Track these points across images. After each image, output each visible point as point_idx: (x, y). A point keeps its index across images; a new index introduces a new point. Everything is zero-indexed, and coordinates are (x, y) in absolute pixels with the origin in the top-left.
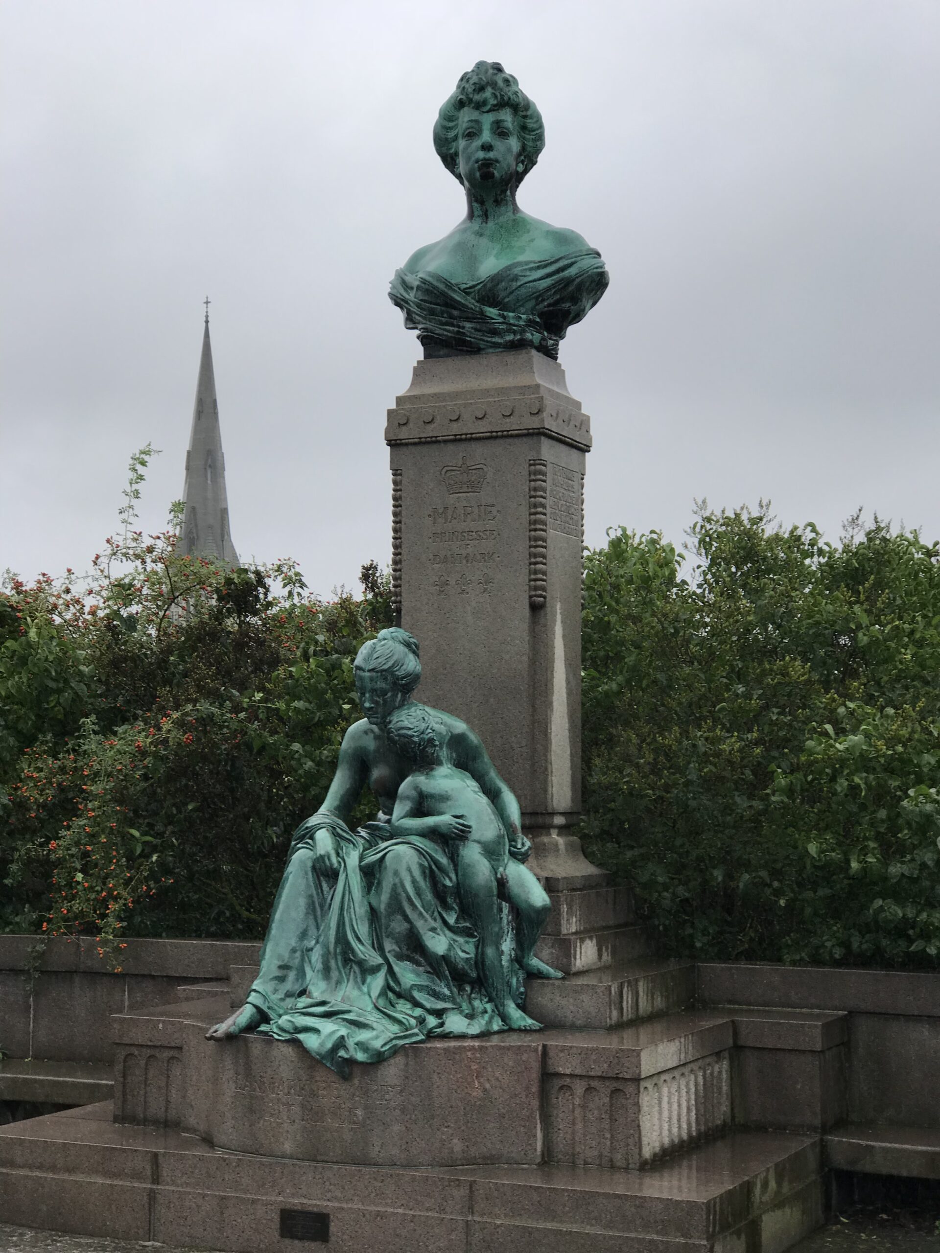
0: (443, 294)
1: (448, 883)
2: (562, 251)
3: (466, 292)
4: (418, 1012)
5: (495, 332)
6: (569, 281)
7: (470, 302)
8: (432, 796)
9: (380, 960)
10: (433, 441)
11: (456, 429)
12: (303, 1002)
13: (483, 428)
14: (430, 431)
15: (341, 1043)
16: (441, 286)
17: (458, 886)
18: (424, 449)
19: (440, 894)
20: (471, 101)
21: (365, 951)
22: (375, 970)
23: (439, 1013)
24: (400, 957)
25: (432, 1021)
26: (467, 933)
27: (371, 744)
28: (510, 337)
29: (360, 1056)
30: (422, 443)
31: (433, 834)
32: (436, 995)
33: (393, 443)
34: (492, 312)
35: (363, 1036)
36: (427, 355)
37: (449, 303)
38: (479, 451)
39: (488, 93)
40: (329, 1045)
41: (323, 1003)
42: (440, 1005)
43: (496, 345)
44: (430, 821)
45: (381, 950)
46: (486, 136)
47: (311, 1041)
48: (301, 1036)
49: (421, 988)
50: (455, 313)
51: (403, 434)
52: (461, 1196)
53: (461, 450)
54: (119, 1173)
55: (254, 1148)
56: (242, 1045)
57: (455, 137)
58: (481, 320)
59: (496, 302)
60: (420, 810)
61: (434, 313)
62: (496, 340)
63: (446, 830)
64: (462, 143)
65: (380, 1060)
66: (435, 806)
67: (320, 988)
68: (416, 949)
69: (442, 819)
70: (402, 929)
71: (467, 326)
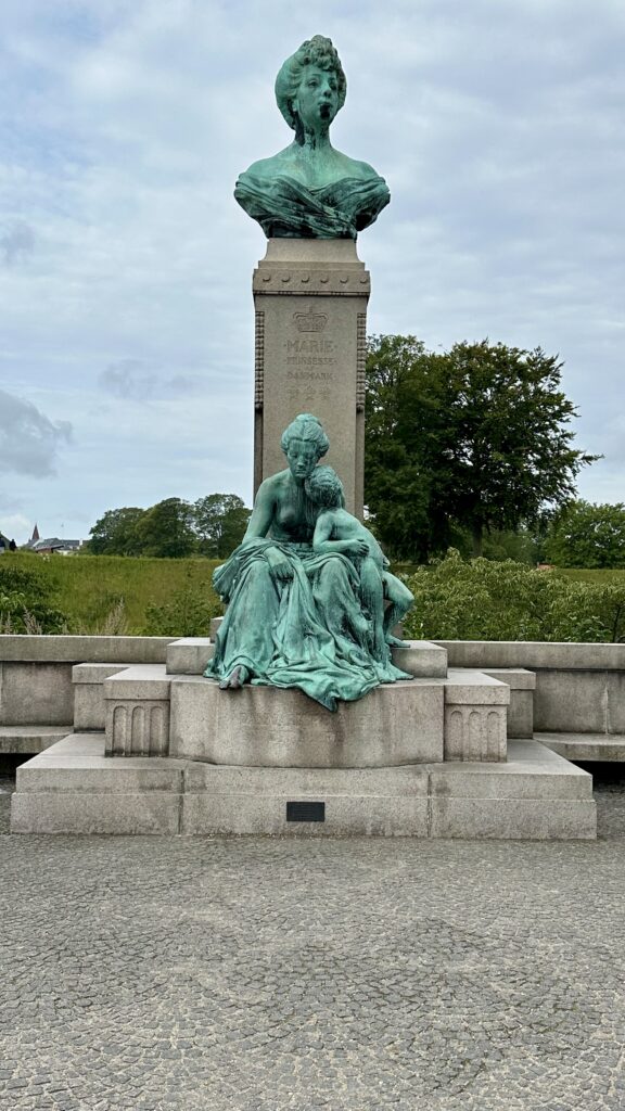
0: (296, 193)
1: (358, 584)
2: (368, 177)
3: (312, 193)
5: (330, 225)
7: (315, 201)
8: (340, 526)
9: (329, 635)
10: (289, 295)
11: (307, 288)
13: (326, 288)
14: (286, 287)
15: (330, 688)
16: (295, 188)
17: (362, 587)
18: (281, 300)
19: (354, 591)
20: (312, 60)
21: (319, 628)
22: (327, 641)
28: (340, 229)
29: (347, 696)
30: (281, 295)
31: (346, 552)
32: (361, 657)
33: (257, 294)
34: (330, 210)
35: (344, 682)
37: (299, 201)
38: (325, 307)
40: (323, 690)
41: (302, 663)
42: (365, 663)
43: (329, 234)
44: (344, 543)
45: (326, 627)
46: (325, 87)
47: (311, 689)
48: (300, 684)
49: (353, 652)
50: (302, 207)
51: (267, 287)
52: (422, 783)
53: (307, 304)
54: (152, 788)
55: (262, 764)
56: (245, 692)
57: (298, 85)
58: (321, 215)
59: (333, 204)
60: (331, 538)
61: (286, 205)
62: (331, 230)
63: (355, 549)
64: (303, 89)
65: (360, 697)
66: (345, 534)
67: (291, 653)
68: (348, 628)
69: (350, 541)
70: (339, 614)
71: (311, 218)
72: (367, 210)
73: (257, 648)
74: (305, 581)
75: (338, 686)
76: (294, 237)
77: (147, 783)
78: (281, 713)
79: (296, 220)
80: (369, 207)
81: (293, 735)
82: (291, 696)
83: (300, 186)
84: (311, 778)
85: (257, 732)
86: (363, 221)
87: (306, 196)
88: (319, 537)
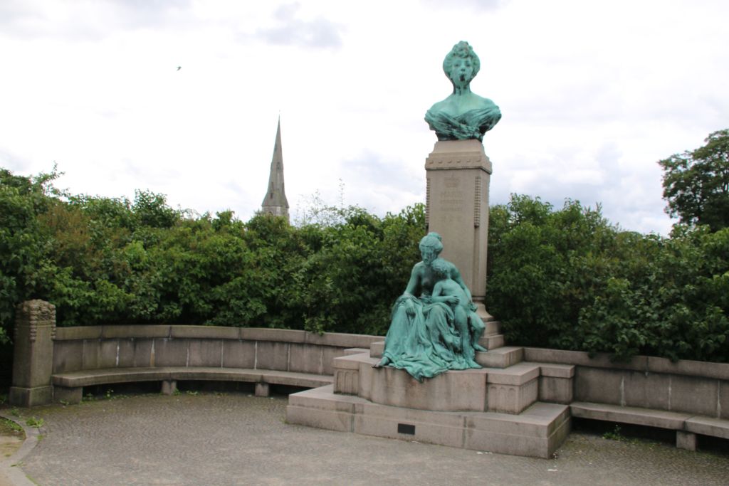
0: (446, 119)
1: (452, 319)
2: (487, 106)
3: (455, 119)
5: (464, 133)
6: (489, 117)
8: (445, 289)
9: (430, 344)
10: (442, 169)
11: (451, 165)
12: (404, 356)
13: (459, 166)
14: (441, 166)
15: (421, 370)
16: (446, 117)
17: (454, 320)
18: (438, 172)
19: (449, 323)
20: (458, 54)
21: (425, 340)
22: (428, 347)
23: (449, 362)
24: (436, 343)
25: (448, 364)
26: (458, 335)
27: (423, 271)
28: (469, 135)
29: (427, 375)
30: (438, 170)
31: (448, 303)
32: (448, 356)
33: (428, 170)
34: (463, 126)
35: (428, 368)
36: (439, 140)
37: (448, 123)
38: (459, 174)
39: (464, 52)
40: (416, 371)
41: (412, 357)
42: (449, 359)
43: (464, 137)
44: (446, 298)
45: (430, 339)
46: (463, 66)
47: (410, 370)
48: (406, 368)
49: (443, 353)
50: (450, 126)
51: (431, 166)
52: (461, 421)
53: (451, 173)
54: (341, 410)
55: (388, 404)
56: (383, 370)
57: (451, 66)
58: (459, 129)
60: (442, 294)
61: (442, 125)
62: (465, 135)
63: (451, 301)
64: (453, 68)
65: (434, 376)
66: (447, 292)
67: (409, 353)
68: (442, 340)
69: (450, 297)
70: (437, 334)
71: (455, 131)
72: (487, 123)
73: (396, 348)
74: (422, 317)
75: (424, 370)
76: (447, 140)
77: (339, 407)
78: (398, 380)
79: (447, 132)
80: (488, 122)
81: (403, 392)
82: (402, 372)
83: (449, 116)
84: (410, 413)
85: (387, 389)
86: (483, 129)
87: (451, 120)
88: (435, 294)
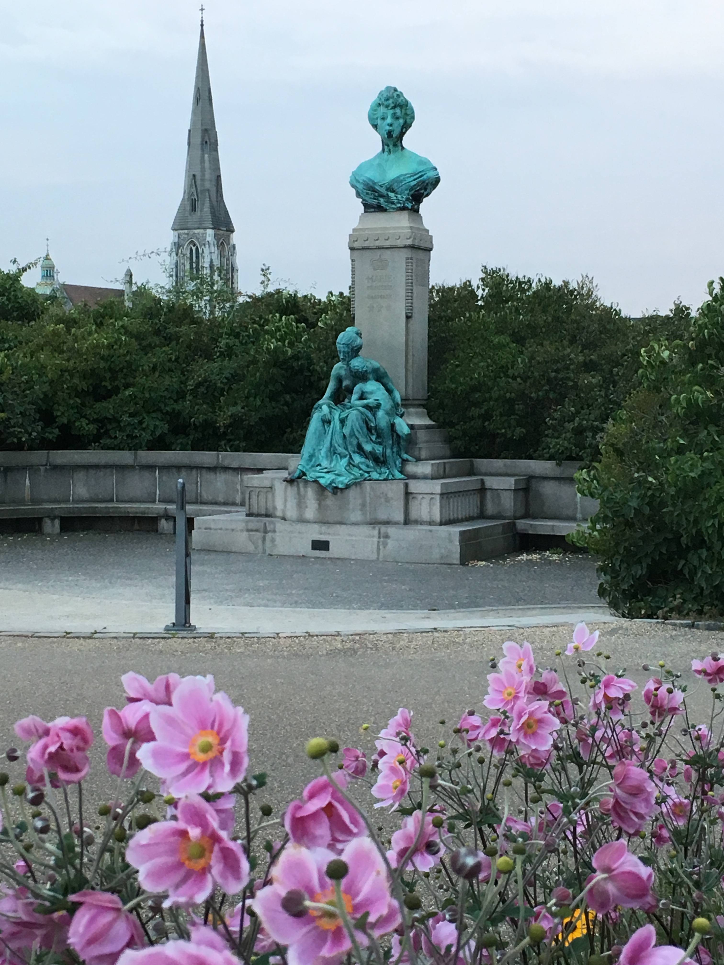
0: (371, 187)
1: (372, 425)
4: (361, 472)
6: (423, 182)
7: (383, 190)
8: (366, 392)
9: (347, 453)
10: (368, 248)
11: (378, 243)
12: (319, 468)
13: (387, 244)
14: (366, 244)
15: (333, 481)
16: (371, 184)
17: (376, 426)
18: (364, 252)
19: (369, 429)
20: (383, 104)
21: (340, 450)
23: (368, 472)
24: (354, 452)
25: (366, 475)
26: (380, 444)
27: (343, 373)
29: (340, 486)
30: (363, 249)
31: (367, 407)
32: (368, 466)
33: (352, 249)
35: (341, 479)
36: (365, 212)
38: (387, 254)
39: (391, 101)
40: (329, 482)
41: (326, 468)
42: (369, 470)
43: (394, 208)
44: (366, 402)
45: (346, 449)
46: (389, 120)
47: (322, 481)
48: (319, 480)
49: (362, 463)
50: (376, 194)
51: (356, 245)
52: (376, 532)
53: (379, 252)
54: (252, 530)
55: (302, 520)
58: (387, 198)
59: (393, 191)
60: (361, 398)
62: (393, 206)
63: (371, 405)
64: (380, 121)
65: (348, 487)
66: (368, 396)
68: (360, 449)
69: (370, 401)
70: (355, 442)
71: (382, 200)
74: (338, 424)
75: (337, 481)
76: (374, 212)
77: (250, 527)
78: (310, 493)
79: (375, 202)
81: (316, 505)
82: (314, 484)
83: (374, 183)
84: (324, 528)
85: (301, 504)
87: (377, 188)
88: (354, 397)
